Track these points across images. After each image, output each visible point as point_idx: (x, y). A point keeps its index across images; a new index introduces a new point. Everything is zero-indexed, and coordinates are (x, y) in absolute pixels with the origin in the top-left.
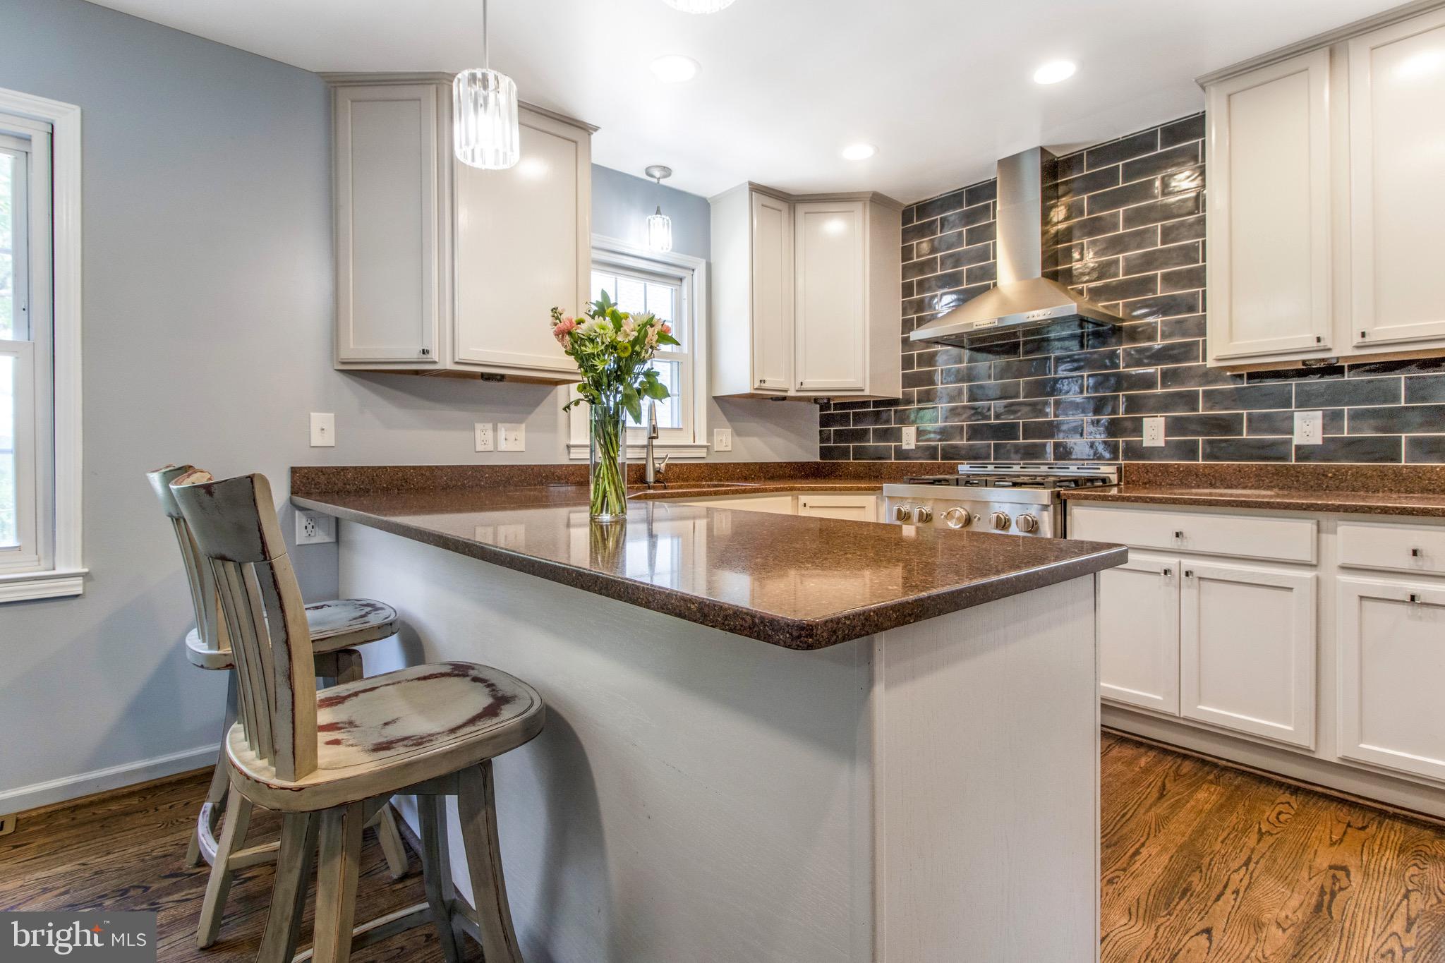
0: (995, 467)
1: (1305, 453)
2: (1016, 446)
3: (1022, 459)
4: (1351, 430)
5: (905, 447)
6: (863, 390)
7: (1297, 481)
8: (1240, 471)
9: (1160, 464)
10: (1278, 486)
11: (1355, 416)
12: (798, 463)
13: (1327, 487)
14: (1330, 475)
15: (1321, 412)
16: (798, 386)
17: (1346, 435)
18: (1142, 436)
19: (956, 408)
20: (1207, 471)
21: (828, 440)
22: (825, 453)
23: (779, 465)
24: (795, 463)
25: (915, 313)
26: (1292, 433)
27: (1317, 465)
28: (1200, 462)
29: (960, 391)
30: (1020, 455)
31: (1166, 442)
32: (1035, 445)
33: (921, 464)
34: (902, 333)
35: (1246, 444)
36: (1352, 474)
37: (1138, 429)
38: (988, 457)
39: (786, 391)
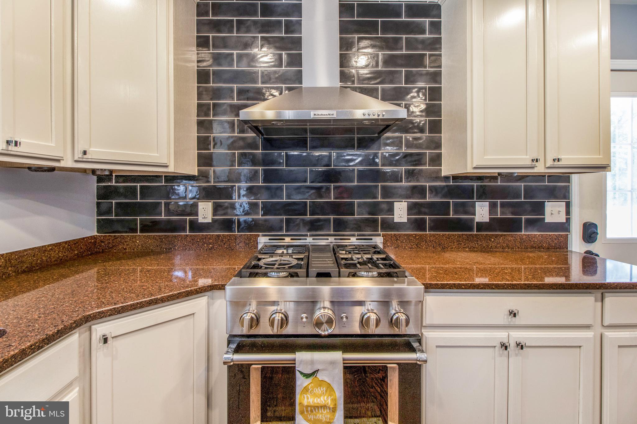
0: (291, 239)
1: (481, 226)
2: (303, 220)
3: (309, 230)
4: (502, 213)
5: (201, 220)
6: (167, 166)
7: (477, 244)
8: (449, 238)
9: (405, 234)
10: (468, 247)
11: (502, 205)
12: (69, 242)
13: (491, 247)
14: (492, 240)
15: (488, 203)
16: (78, 155)
17: (499, 216)
18: (393, 215)
19: (253, 187)
20: (432, 238)
21: (109, 212)
22: (102, 225)
23: (42, 249)
24: (66, 242)
25: (211, 99)
26: (475, 214)
27: (487, 234)
28: (427, 233)
29: (256, 172)
30: (307, 228)
31: (408, 219)
32: (319, 220)
33: (218, 236)
34: (198, 116)
35: (452, 220)
36: (502, 239)
37: (391, 210)
38: (281, 229)
39: (58, 161)
